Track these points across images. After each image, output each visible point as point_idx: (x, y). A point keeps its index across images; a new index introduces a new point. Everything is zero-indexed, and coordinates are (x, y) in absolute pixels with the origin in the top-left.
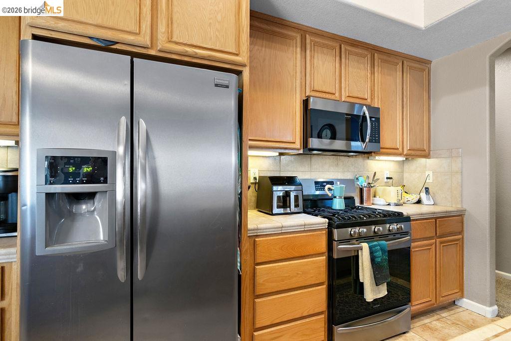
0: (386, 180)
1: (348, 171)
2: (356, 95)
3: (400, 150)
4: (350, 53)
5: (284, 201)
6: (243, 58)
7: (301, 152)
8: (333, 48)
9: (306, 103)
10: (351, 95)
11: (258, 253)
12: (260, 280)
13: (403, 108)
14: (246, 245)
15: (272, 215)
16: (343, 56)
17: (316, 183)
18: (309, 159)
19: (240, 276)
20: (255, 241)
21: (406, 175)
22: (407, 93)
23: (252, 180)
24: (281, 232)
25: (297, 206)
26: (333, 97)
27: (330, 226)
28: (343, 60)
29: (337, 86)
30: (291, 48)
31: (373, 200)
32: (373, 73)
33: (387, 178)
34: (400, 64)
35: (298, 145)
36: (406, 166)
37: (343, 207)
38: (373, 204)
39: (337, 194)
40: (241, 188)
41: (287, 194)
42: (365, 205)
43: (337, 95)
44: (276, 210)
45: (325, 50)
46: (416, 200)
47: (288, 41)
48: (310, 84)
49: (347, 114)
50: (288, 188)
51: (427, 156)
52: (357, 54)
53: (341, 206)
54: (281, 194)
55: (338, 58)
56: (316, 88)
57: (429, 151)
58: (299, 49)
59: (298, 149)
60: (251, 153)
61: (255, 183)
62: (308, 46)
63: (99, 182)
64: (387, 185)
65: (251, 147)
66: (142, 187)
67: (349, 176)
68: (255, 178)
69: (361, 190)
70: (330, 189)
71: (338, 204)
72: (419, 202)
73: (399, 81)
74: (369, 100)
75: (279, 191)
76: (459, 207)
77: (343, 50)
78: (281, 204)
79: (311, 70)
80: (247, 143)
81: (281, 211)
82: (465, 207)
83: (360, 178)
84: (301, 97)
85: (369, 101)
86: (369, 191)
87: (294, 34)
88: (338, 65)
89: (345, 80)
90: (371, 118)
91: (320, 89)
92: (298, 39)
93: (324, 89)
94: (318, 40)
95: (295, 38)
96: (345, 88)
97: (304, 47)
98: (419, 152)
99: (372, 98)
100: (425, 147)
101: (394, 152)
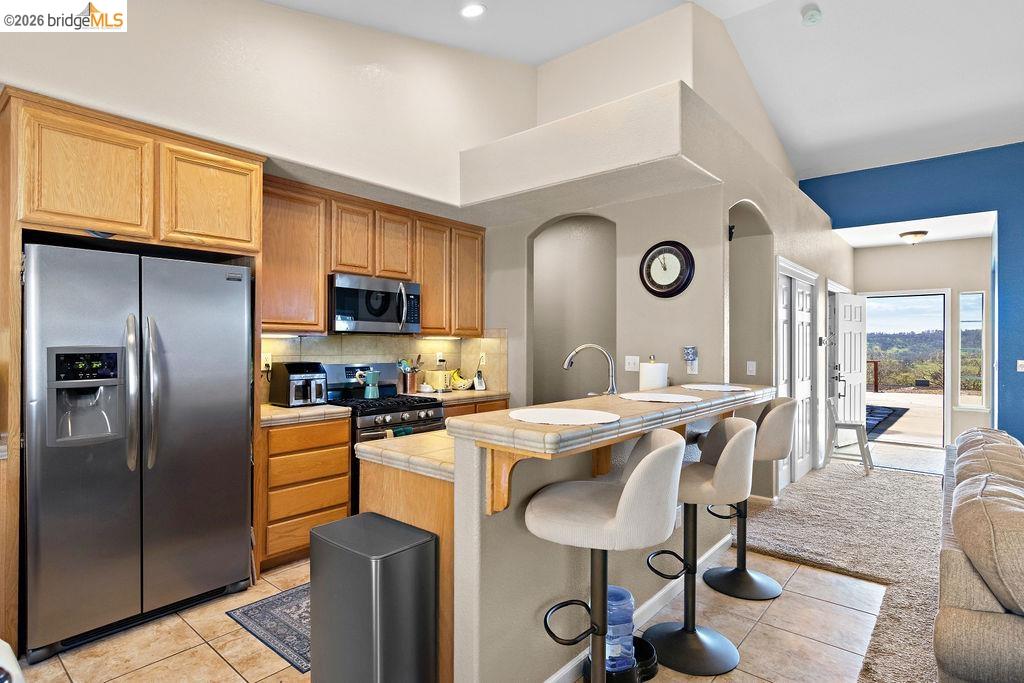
0: (438, 363)
1: (390, 353)
2: (392, 268)
3: (447, 329)
4: (386, 219)
5: (304, 391)
6: (255, 244)
7: (326, 334)
8: (364, 215)
9: (331, 279)
10: (388, 268)
11: (272, 445)
12: (275, 470)
13: (451, 281)
14: (259, 437)
15: (289, 407)
16: (377, 224)
17: (347, 369)
18: (339, 340)
19: (253, 467)
20: (268, 433)
21: (463, 357)
22: (456, 263)
23: (263, 368)
24: (299, 422)
25: (319, 395)
26: (365, 272)
27: (354, 415)
28: (377, 229)
29: (370, 259)
30: (313, 217)
31: (419, 387)
32: (413, 243)
33: (440, 361)
34: (448, 232)
35: (321, 326)
36: (463, 346)
37: (377, 396)
38: (418, 392)
39: (369, 381)
40: (253, 378)
41: (308, 383)
42: (409, 394)
43: (370, 268)
44: (294, 402)
45: (355, 217)
46: (469, 385)
47: (309, 208)
48: (337, 257)
49: (382, 293)
50: (308, 376)
51: (481, 335)
52: (395, 221)
53: (373, 394)
54: (300, 383)
55: (371, 228)
56: (344, 261)
57: (482, 330)
58: (322, 218)
59: (321, 332)
60: (263, 336)
61: (268, 372)
62: (334, 214)
63: (109, 377)
64: (439, 368)
65: (265, 331)
66: (154, 379)
67: (390, 359)
68: (267, 366)
69: (405, 376)
70: (361, 376)
71: (371, 393)
72: (472, 387)
73: (446, 252)
74: (409, 274)
75: (297, 379)
76: (504, 390)
77: (377, 217)
78: (301, 394)
79: (337, 241)
80: (260, 326)
81: (301, 402)
82: (511, 391)
83: (404, 363)
84: (325, 271)
85: (409, 276)
86: (413, 377)
87: (317, 200)
88: (370, 235)
89: (380, 252)
90: (408, 296)
91: (349, 263)
92: (322, 205)
93: (354, 262)
94: (347, 206)
95: (318, 205)
96: (380, 261)
97: (329, 215)
98: (469, 332)
99: (413, 273)
100: (477, 325)
101: (439, 332)
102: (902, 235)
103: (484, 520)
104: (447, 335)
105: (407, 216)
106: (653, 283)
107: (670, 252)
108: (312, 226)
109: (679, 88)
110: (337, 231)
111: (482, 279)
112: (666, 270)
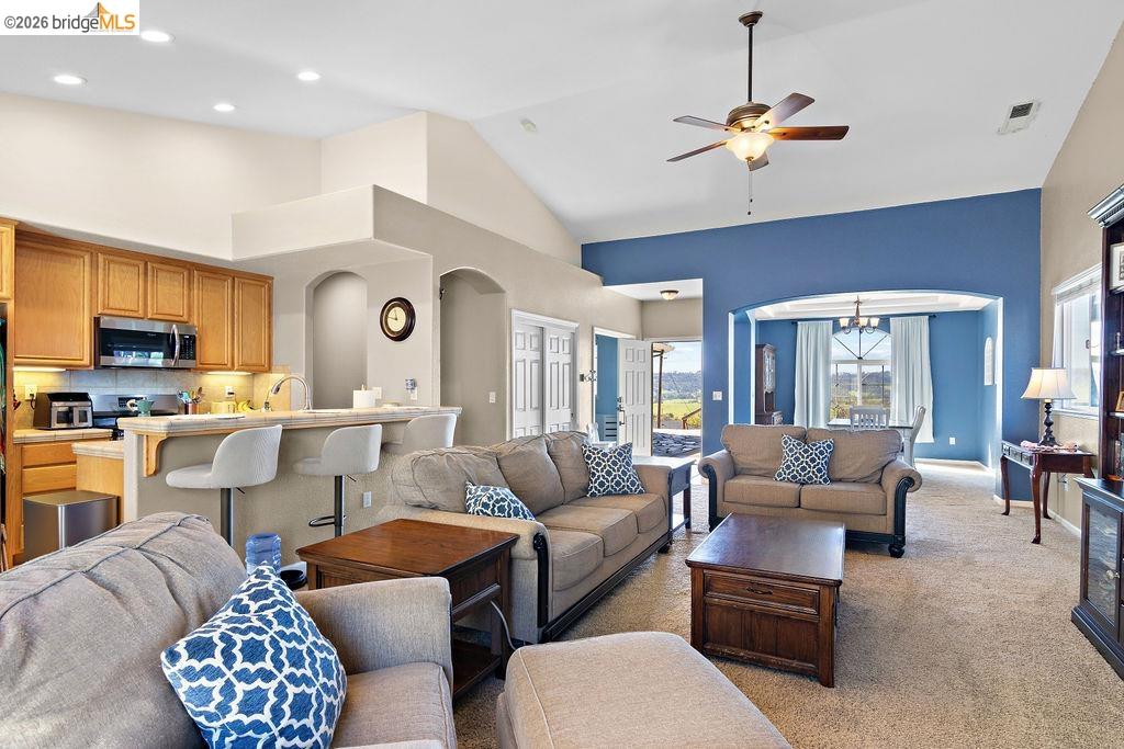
0: (227, 396)
1: (172, 386)
2: (166, 312)
3: (231, 365)
4: (159, 269)
6: (6, 293)
7: (92, 368)
8: (135, 265)
9: (97, 321)
10: (161, 312)
11: (26, 458)
12: (30, 479)
14: (12, 451)
15: (49, 429)
16: (149, 273)
17: (121, 399)
18: (114, 374)
19: (5, 476)
20: (22, 448)
23: (27, 397)
25: (83, 420)
26: (135, 314)
27: (115, 436)
28: (150, 278)
29: (141, 304)
30: (77, 267)
33: (229, 393)
34: (230, 281)
35: (86, 361)
36: (256, 380)
39: (144, 409)
41: (71, 410)
43: (140, 312)
44: (54, 425)
45: (124, 268)
47: (73, 260)
48: (104, 302)
49: (151, 333)
50: (71, 404)
51: (269, 370)
52: (169, 271)
54: (63, 410)
55: (142, 277)
56: (111, 305)
57: (270, 366)
58: (87, 268)
59: (87, 366)
61: (32, 400)
62: (101, 265)
65: (21, 364)
67: (172, 391)
68: (31, 395)
69: (185, 406)
70: (132, 405)
73: (228, 298)
75: (60, 406)
77: (149, 267)
78: (63, 419)
79: (104, 288)
80: (12, 360)
81: (63, 426)
83: (185, 395)
84: (90, 315)
85: (185, 318)
87: (82, 253)
88: (141, 283)
89: (153, 297)
90: (181, 336)
91: (118, 307)
92: (87, 258)
93: (123, 307)
94: (116, 258)
95: (83, 257)
96: (153, 305)
97: (94, 265)
98: (256, 370)
99: (189, 315)
100: (264, 360)
101: (221, 367)
102: (662, 292)
103: (140, 479)
104: (231, 369)
105: (184, 267)
106: (389, 329)
107: (399, 306)
108: (77, 276)
109: (371, 191)
110: (104, 280)
111: (270, 322)
112: (397, 320)
